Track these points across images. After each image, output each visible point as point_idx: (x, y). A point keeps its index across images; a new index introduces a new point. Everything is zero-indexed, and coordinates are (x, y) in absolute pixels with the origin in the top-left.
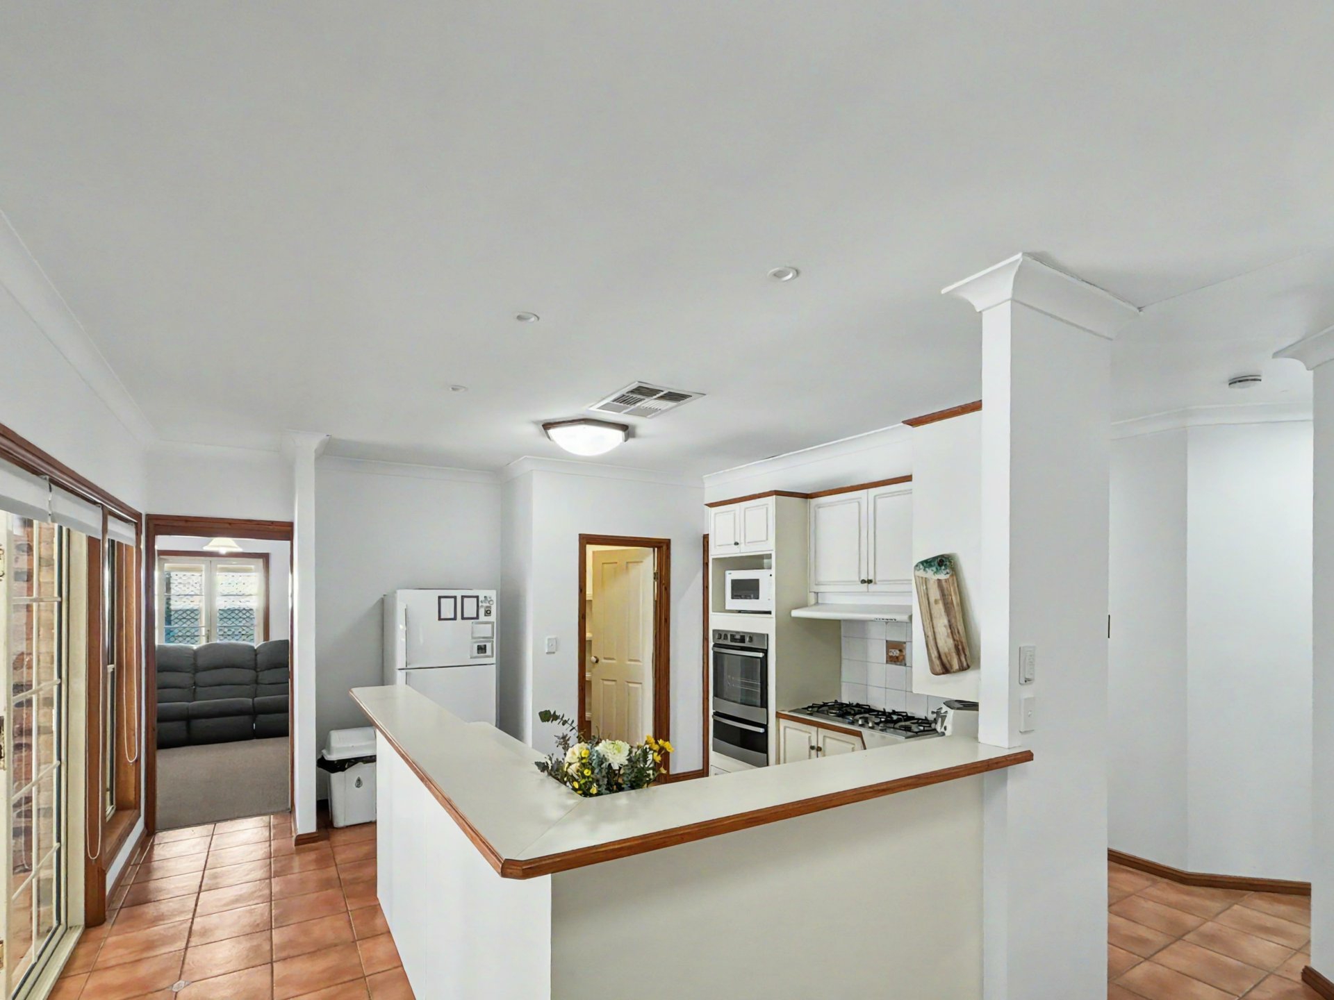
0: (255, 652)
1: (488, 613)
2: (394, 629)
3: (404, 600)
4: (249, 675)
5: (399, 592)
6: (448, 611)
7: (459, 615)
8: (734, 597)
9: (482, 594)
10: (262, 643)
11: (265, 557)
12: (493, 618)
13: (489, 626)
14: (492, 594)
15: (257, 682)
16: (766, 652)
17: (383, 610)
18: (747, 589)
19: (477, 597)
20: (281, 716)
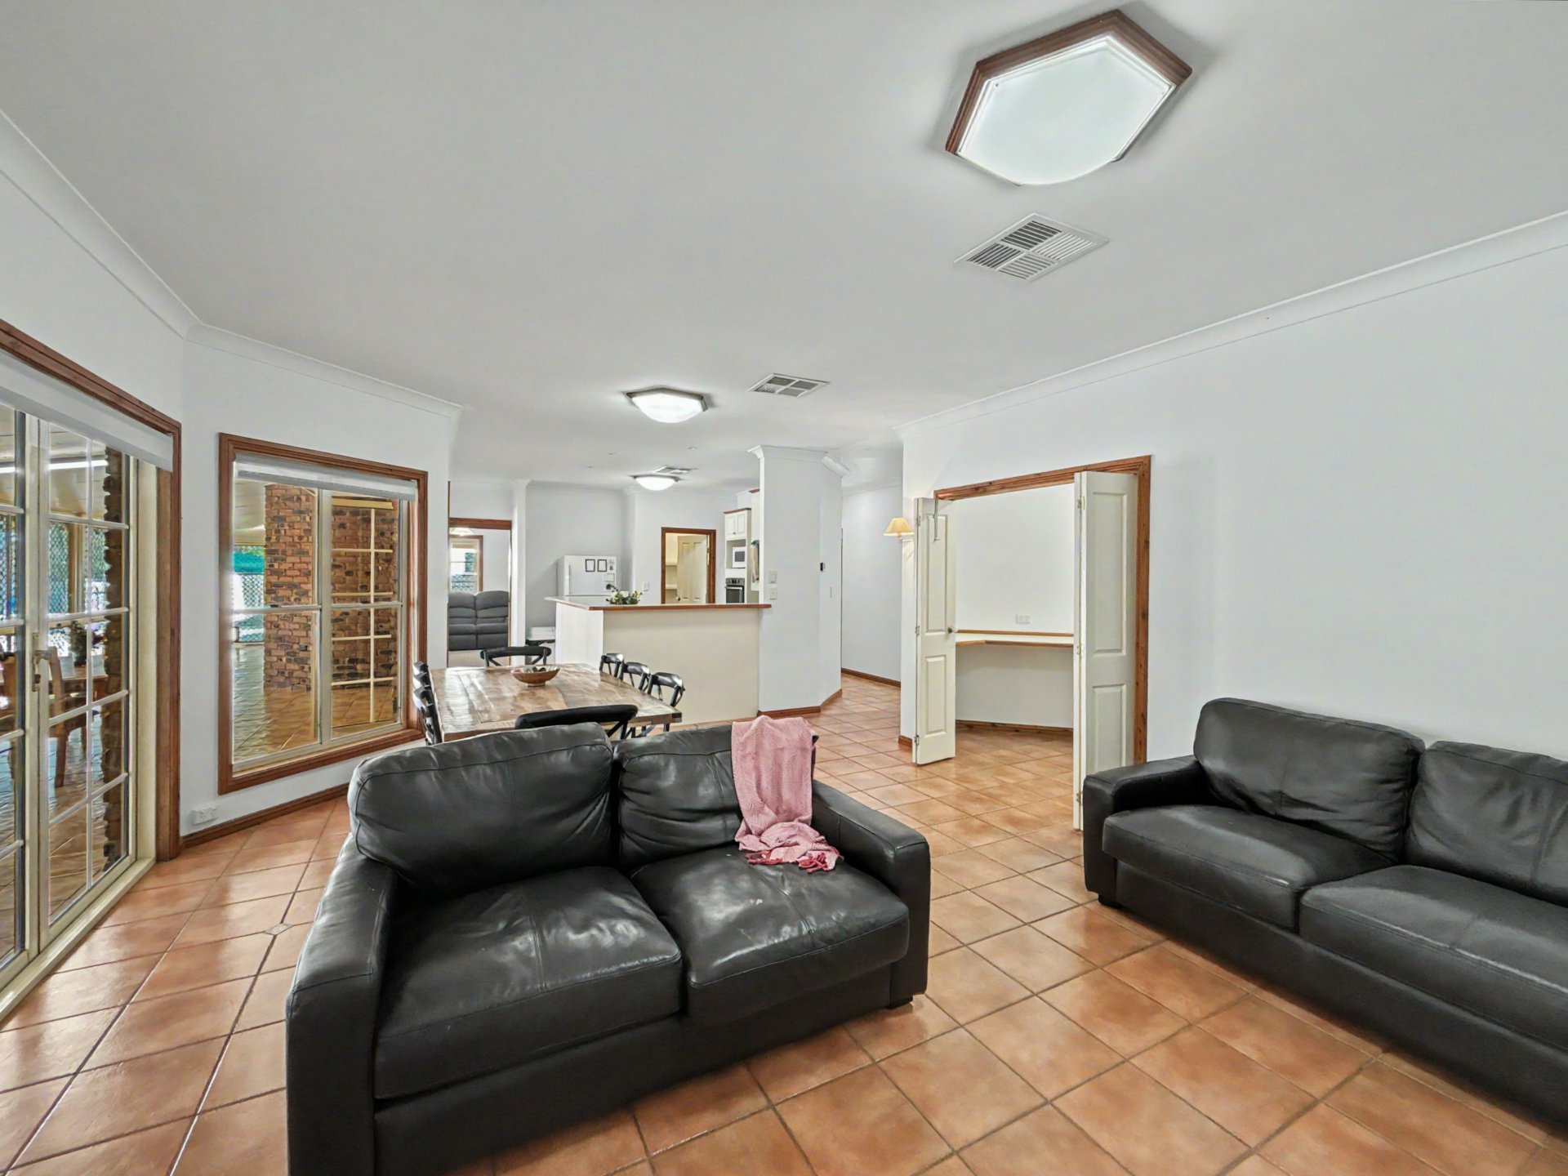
0: (475, 598)
1: (611, 568)
2: (563, 577)
3: (568, 561)
4: (471, 612)
5: (566, 557)
6: (590, 568)
7: (596, 569)
8: (736, 561)
9: (608, 559)
10: (478, 592)
11: (481, 538)
12: (614, 571)
13: (612, 576)
14: (614, 559)
15: (476, 617)
16: (743, 587)
17: (557, 567)
18: (740, 557)
19: (606, 560)
20: (504, 635)
